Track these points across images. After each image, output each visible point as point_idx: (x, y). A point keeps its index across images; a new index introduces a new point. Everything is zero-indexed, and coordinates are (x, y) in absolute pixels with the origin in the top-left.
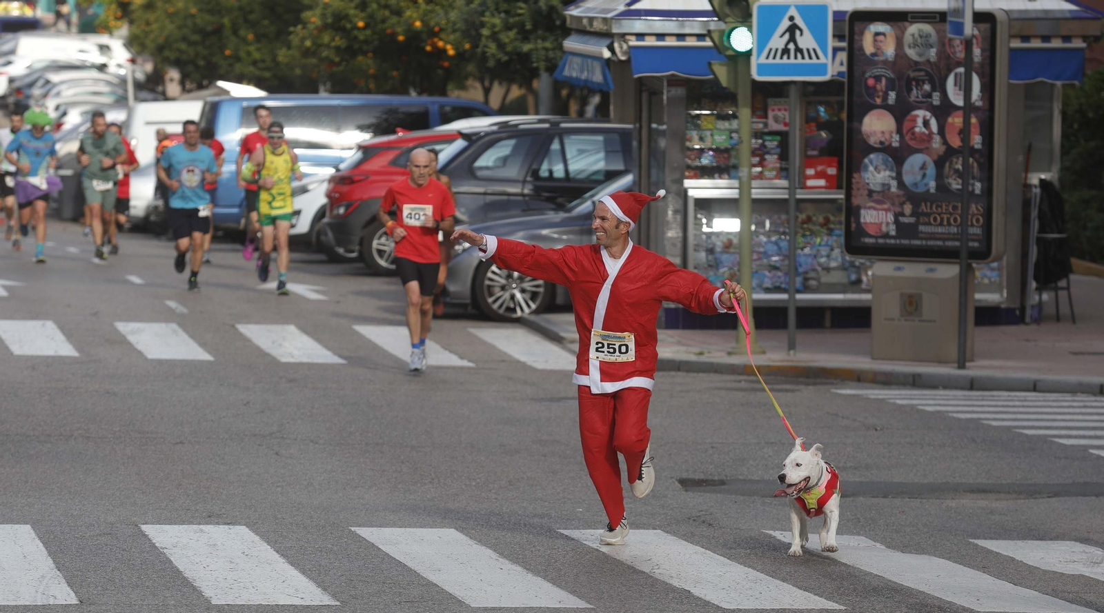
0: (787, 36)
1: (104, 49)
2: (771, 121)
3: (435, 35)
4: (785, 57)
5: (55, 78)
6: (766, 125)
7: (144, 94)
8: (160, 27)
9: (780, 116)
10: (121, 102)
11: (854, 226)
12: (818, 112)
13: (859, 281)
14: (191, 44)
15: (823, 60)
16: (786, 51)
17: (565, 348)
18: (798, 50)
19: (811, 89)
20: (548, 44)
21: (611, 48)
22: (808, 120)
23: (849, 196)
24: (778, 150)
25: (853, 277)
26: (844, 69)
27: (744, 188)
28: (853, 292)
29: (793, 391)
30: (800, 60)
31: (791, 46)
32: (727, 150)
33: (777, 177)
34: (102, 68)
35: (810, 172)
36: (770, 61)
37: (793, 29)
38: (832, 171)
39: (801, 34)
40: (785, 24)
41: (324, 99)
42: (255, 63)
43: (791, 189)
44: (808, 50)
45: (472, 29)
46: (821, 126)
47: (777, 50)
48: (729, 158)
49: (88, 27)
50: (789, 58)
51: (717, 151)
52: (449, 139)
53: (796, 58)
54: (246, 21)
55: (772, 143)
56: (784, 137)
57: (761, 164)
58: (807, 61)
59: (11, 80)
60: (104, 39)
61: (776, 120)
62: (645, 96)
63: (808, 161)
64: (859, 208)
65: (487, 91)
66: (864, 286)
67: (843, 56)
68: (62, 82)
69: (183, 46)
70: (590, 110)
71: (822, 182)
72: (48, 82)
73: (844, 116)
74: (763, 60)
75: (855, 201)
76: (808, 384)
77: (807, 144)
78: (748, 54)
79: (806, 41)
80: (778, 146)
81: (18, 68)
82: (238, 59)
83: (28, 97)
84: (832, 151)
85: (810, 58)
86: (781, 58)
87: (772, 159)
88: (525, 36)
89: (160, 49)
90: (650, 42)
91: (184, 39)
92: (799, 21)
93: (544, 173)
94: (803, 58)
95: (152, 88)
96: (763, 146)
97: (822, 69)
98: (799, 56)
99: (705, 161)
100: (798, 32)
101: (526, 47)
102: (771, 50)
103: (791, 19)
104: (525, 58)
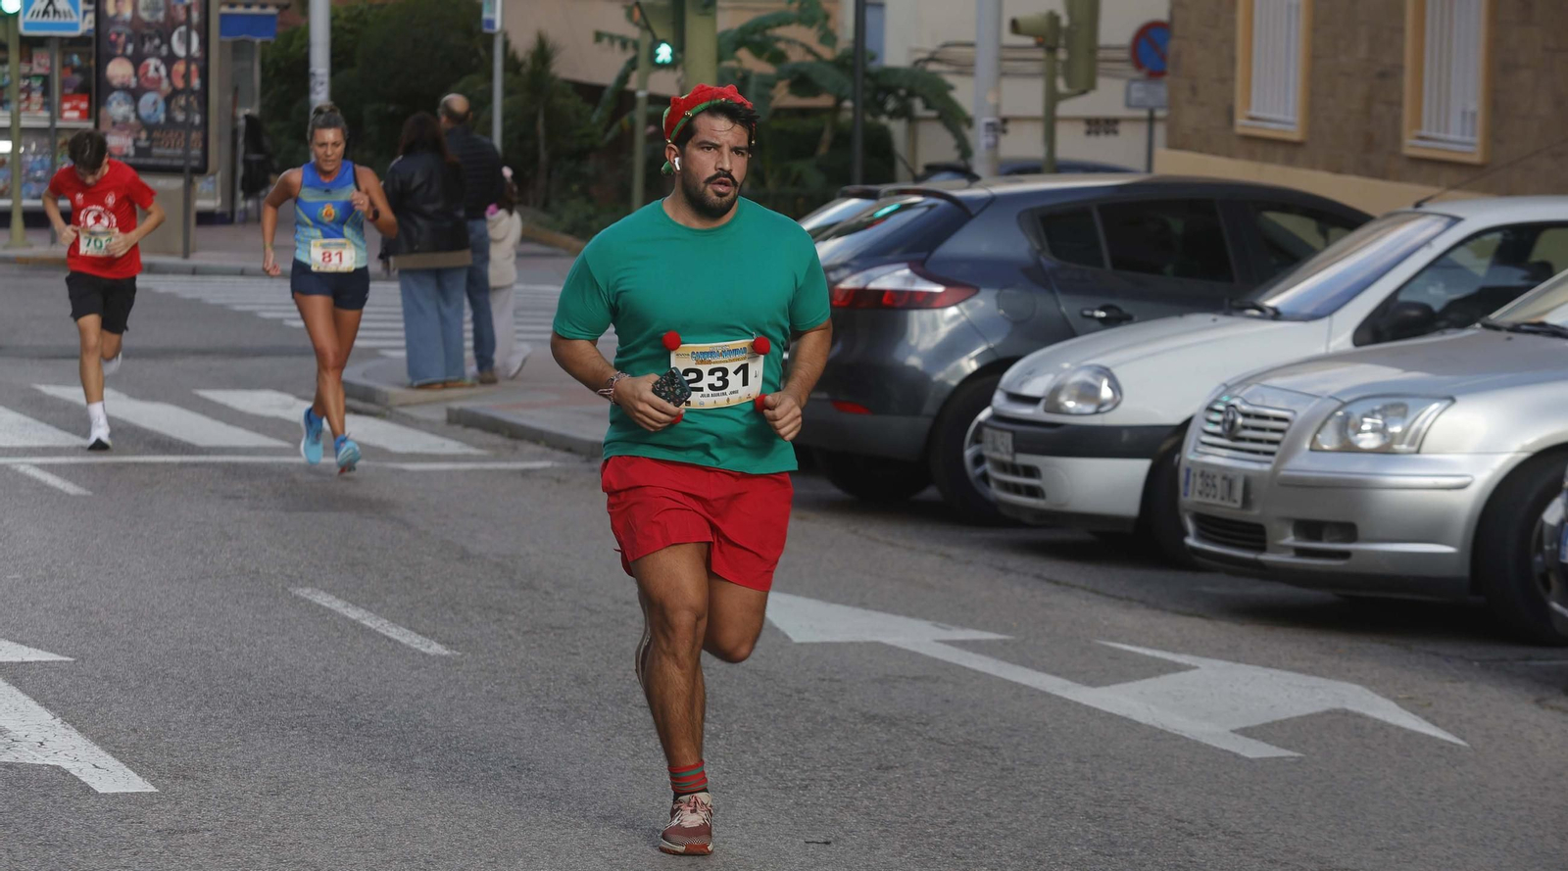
2: (35, 66)
4: (46, 16)
6: (31, 69)
9: (41, 63)
12: (72, 60)
15: (75, 19)
16: (46, 12)
18: (55, 12)
19: (66, 42)
22: (64, 66)
23: (97, 126)
24: (41, 89)
26: (92, 26)
27: (15, 118)
30: (57, 19)
31: (51, 8)
33: (41, 110)
35: (67, 106)
38: (84, 105)
43: (52, 119)
46: (75, 70)
50: (48, 17)
53: (54, 17)
55: (37, 84)
56: (46, 82)
57: (28, 100)
61: (39, 65)
63: (65, 98)
67: (91, 17)
71: (76, 114)
73: (93, 62)
77: (64, 84)
78: (16, 15)
80: (41, 86)
84: (83, 90)
86: (43, 17)
87: (36, 96)
94: (60, 17)
96: (29, 86)
97: (75, 26)
98: (57, 15)
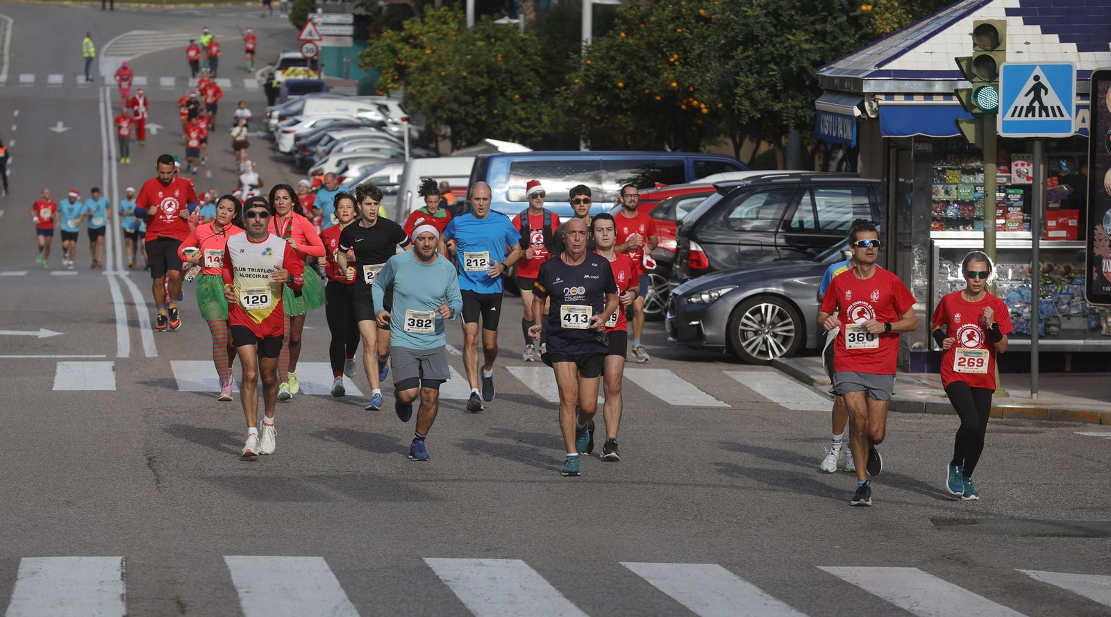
0: (1032, 95)
1: (383, 108)
2: (1014, 175)
3: (691, 94)
4: (1030, 114)
5: (337, 136)
6: (1009, 179)
7: (418, 151)
8: (434, 90)
9: (1022, 171)
10: (397, 158)
11: (1095, 275)
12: (1060, 166)
13: (1099, 328)
14: (461, 104)
15: (1067, 117)
16: (1031, 109)
17: (815, 390)
18: (1043, 108)
19: (1054, 144)
20: (797, 103)
21: (862, 108)
22: (1049, 174)
23: (1091, 246)
24: (1021, 203)
25: (1093, 324)
26: (1087, 125)
27: (989, 239)
28: (1093, 338)
29: (1037, 433)
30: (1044, 118)
31: (1036, 104)
32: (972, 203)
33: (1020, 229)
34: (380, 126)
35: (1052, 223)
36: (1016, 118)
37: (1038, 88)
38: (1073, 223)
39: (1046, 93)
40: (1031, 83)
41: (584, 154)
42: (520, 121)
43: (1035, 240)
44: (1052, 108)
45: (727, 89)
46: (1062, 181)
47: (1022, 108)
48: (973, 210)
49: (367, 90)
50: (1033, 115)
51: (961, 203)
52: (704, 192)
53: (1040, 115)
54: (513, 82)
55: (1015, 196)
56: (1027, 191)
57: (1004, 216)
58: (1051, 118)
59: (297, 138)
60: (383, 100)
61: (1019, 174)
62: (892, 151)
63: (1050, 213)
64: (1101, 258)
65: (738, 147)
66: (1103, 332)
67: (1086, 114)
68: (344, 140)
69: (455, 106)
70: (833, 165)
71: (1063, 233)
72: (331, 139)
73: (1087, 171)
74: (1008, 117)
75: (1097, 252)
76: (1050, 426)
77: (1049, 196)
78: (994, 111)
79: (1050, 99)
80: (1020, 199)
81: (304, 127)
82: (505, 117)
83: (313, 154)
84: (1073, 204)
85: (1055, 115)
86: (1026, 116)
87: (1015, 212)
88: (776, 96)
89: (434, 109)
90: (899, 100)
91: (456, 99)
92: (1044, 80)
93: (795, 223)
94: (1048, 115)
95: (426, 145)
96: (1006, 198)
97: (1066, 126)
98: (1044, 113)
99: (951, 212)
100: (1043, 91)
101: (777, 106)
102: (1016, 108)
103: (1037, 78)
104: (775, 116)
